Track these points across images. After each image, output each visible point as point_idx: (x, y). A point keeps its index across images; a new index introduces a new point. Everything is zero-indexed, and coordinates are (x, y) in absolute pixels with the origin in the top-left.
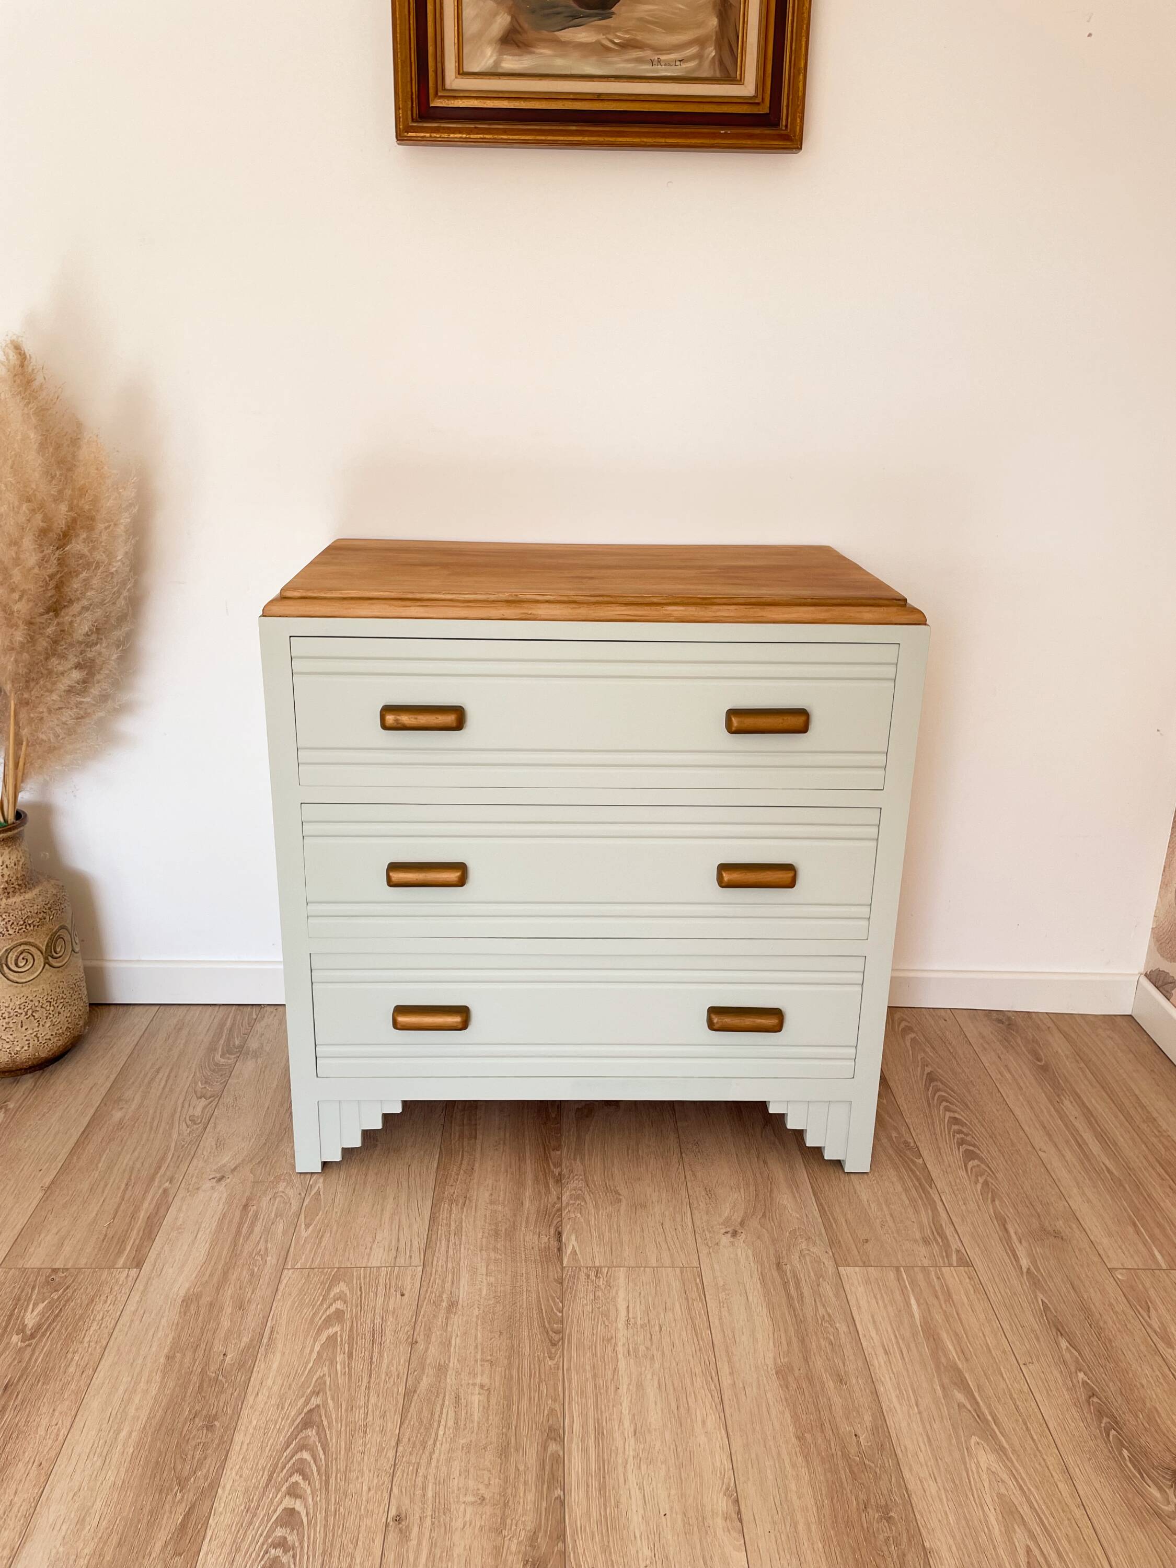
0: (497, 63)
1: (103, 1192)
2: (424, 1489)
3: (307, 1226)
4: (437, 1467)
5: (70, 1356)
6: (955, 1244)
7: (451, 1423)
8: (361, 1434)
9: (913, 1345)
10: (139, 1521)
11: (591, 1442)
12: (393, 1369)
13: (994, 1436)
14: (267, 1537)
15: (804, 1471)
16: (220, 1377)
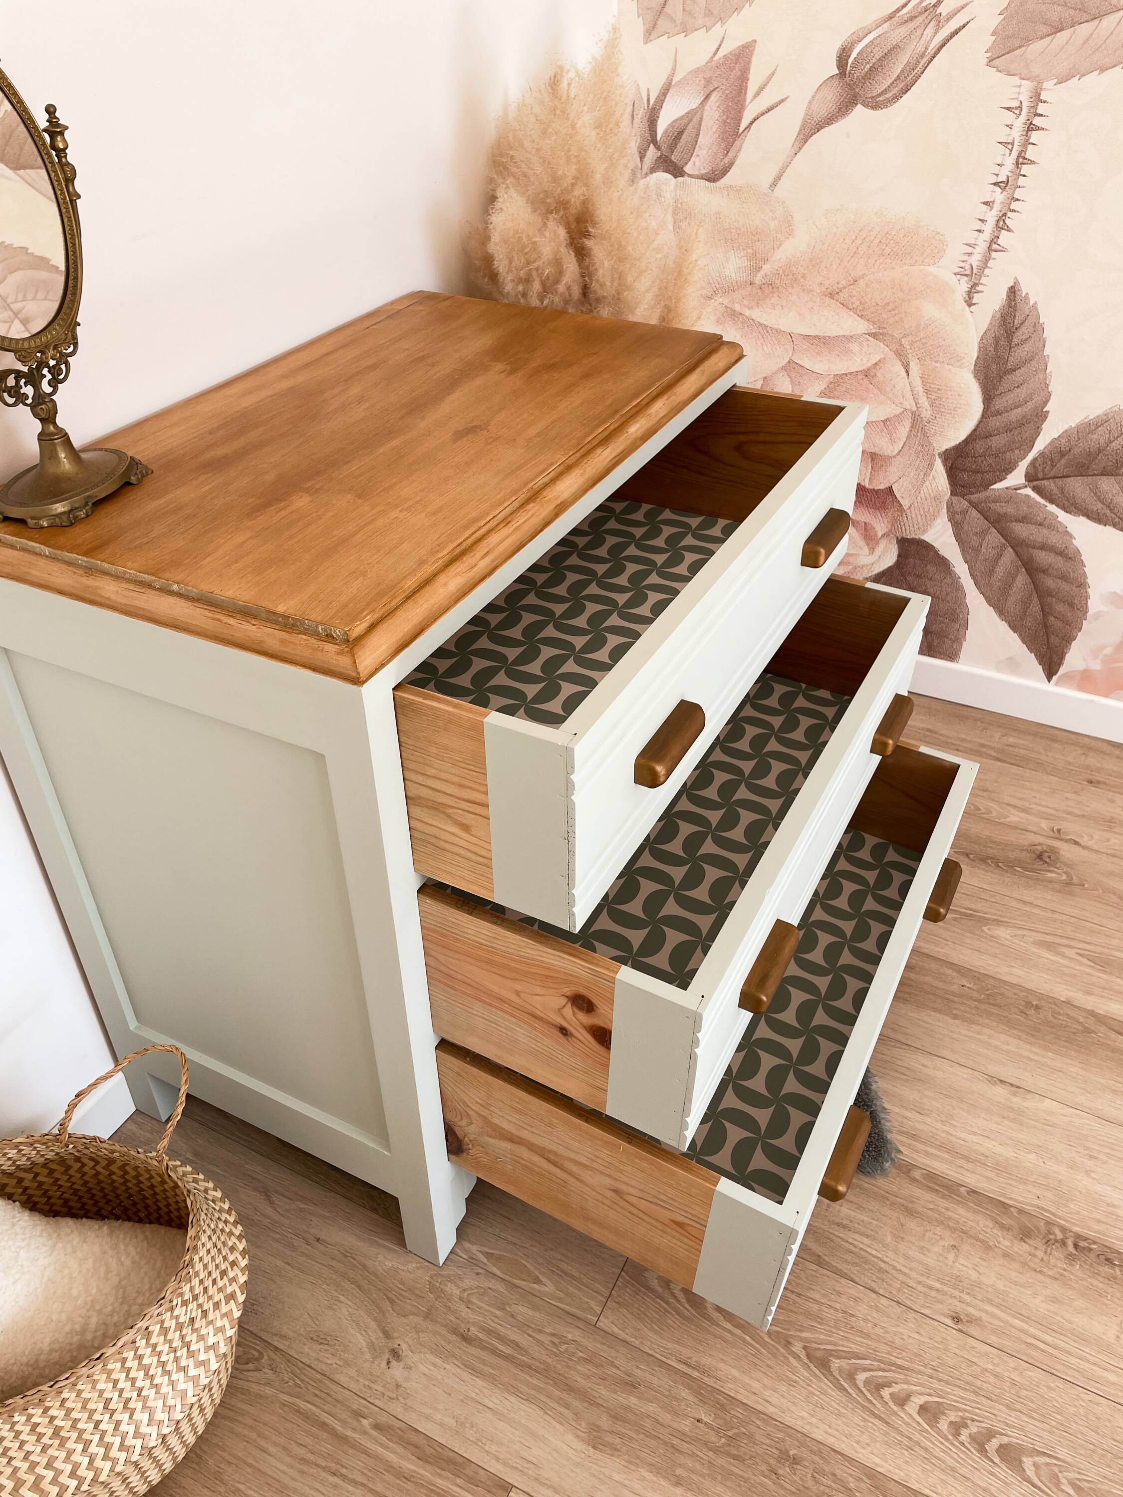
2: (931, 1288)
7: (867, 1241)
8: (853, 1319)
11: (919, 1146)
14: (947, 1440)
15: (986, 1030)
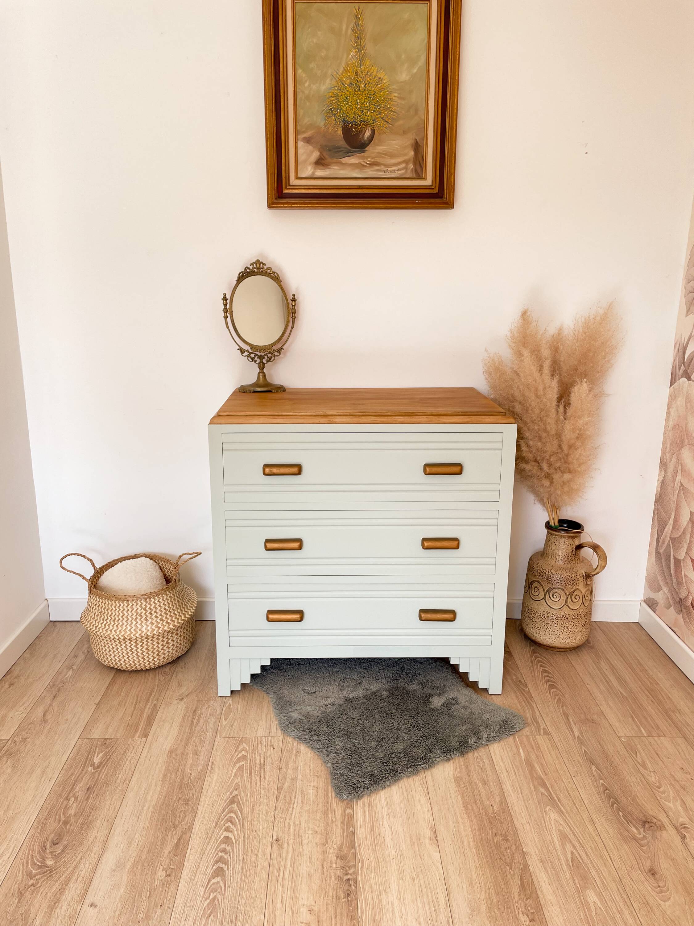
0: (313, 173)
1: (125, 705)
2: (289, 828)
3: (225, 720)
4: (294, 819)
5: (117, 775)
6: (542, 726)
7: (300, 802)
8: (258, 806)
9: (520, 769)
10: (157, 843)
11: (367, 809)
12: (271, 779)
13: (558, 806)
14: (217, 848)
15: (467, 821)
16: (189, 783)
